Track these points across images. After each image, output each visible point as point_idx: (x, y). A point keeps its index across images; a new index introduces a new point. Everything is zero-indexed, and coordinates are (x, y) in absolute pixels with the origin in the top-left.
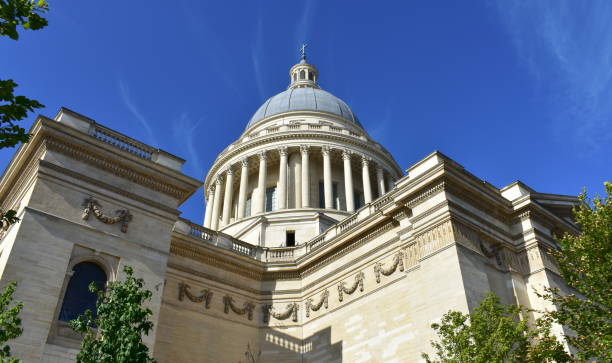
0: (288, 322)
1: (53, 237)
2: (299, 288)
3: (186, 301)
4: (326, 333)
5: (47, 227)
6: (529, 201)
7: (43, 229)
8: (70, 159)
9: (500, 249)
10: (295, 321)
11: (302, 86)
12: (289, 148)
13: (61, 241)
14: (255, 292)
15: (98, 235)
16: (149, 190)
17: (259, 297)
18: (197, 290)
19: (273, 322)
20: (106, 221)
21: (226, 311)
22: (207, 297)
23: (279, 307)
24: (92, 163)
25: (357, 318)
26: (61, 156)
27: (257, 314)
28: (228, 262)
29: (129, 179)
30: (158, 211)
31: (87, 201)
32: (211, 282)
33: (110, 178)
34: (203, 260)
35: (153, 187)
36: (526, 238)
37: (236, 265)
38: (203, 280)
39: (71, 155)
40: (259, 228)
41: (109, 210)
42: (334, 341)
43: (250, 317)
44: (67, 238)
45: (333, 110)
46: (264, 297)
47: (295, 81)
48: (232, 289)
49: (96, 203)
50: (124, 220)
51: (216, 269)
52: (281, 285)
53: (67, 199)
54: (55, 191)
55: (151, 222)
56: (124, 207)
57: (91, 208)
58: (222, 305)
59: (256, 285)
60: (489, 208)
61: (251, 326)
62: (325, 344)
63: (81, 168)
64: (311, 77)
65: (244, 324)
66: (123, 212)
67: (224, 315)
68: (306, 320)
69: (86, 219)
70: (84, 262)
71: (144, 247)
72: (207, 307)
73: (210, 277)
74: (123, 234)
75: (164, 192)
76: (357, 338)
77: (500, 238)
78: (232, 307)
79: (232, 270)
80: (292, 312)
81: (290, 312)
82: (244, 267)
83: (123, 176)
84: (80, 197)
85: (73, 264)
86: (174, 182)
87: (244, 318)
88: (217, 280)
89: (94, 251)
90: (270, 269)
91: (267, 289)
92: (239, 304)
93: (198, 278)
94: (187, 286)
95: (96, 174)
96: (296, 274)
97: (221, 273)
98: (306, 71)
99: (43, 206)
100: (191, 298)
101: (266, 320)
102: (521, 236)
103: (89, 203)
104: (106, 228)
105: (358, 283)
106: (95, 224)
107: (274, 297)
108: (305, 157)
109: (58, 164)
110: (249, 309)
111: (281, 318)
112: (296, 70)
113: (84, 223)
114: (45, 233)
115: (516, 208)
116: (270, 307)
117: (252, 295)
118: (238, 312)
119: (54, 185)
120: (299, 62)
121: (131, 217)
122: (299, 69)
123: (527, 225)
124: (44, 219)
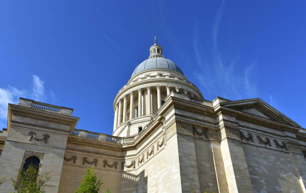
0: (132, 168)
1: (17, 149)
2: (136, 153)
3: (86, 164)
4: (143, 172)
5: (15, 146)
6: (219, 107)
7: (13, 147)
8: (23, 118)
9: (208, 130)
10: (134, 168)
11: (154, 56)
12: (142, 89)
13: (20, 150)
14: (118, 157)
15: (35, 146)
16: (57, 124)
17: (120, 159)
18: (91, 159)
19: (125, 169)
20: (38, 140)
21: (104, 166)
22: (96, 162)
23: (128, 162)
24: (32, 118)
25: (152, 166)
26: (19, 117)
27: (119, 166)
28: (105, 146)
29: (48, 121)
30: (60, 132)
31: (30, 133)
32: (97, 155)
33: (40, 122)
34: (94, 147)
35: (58, 123)
36: (220, 124)
37: (108, 147)
38: (94, 155)
39: (24, 116)
40: (127, 127)
41: (40, 135)
42: (145, 176)
43: (116, 168)
44: (22, 149)
45: (164, 67)
46: (122, 159)
47: (152, 54)
48: (107, 157)
49: (34, 133)
50: (46, 138)
51: (100, 149)
52: (129, 153)
53: (23, 134)
54: (17, 131)
55: (58, 137)
56: (46, 133)
57: (32, 136)
58: (103, 164)
59: (119, 154)
60: (201, 113)
61: (117, 171)
62: (143, 177)
63: (28, 120)
64: (158, 51)
65: (113, 171)
66: (46, 135)
67: (104, 168)
68: (138, 167)
69: (30, 140)
70: (30, 157)
71: (54, 148)
72: (96, 166)
73: (96, 153)
74: (45, 144)
75: (63, 124)
76: (152, 174)
77: (207, 125)
78: (107, 164)
79: (106, 149)
80: (133, 164)
81: (132, 164)
82: (112, 147)
83: (45, 121)
84: (28, 132)
85: (25, 159)
86: (67, 120)
87: (113, 169)
88: (100, 154)
89: (33, 152)
90: (123, 147)
91: (123, 155)
92: (111, 163)
93: (91, 154)
94: (86, 158)
95: (33, 122)
96: (134, 148)
97: (102, 151)
98: (156, 49)
99: (13, 138)
100: (88, 163)
101: (123, 168)
102: (218, 123)
103: (31, 133)
104: (39, 143)
105: (152, 151)
106: (34, 141)
107: (126, 158)
108: (149, 91)
109: (18, 120)
110: (115, 165)
111: (129, 167)
112: (152, 49)
113: (30, 142)
114: (14, 148)
115: (215, 110)
116: (124, 162)
117: (116, 158)
118: (110, 166)
119: (17, 129)
120: (153, 45)
121: (49, 136)
122: (153, 48)
123: (221, 117)
124: (13, 143)
